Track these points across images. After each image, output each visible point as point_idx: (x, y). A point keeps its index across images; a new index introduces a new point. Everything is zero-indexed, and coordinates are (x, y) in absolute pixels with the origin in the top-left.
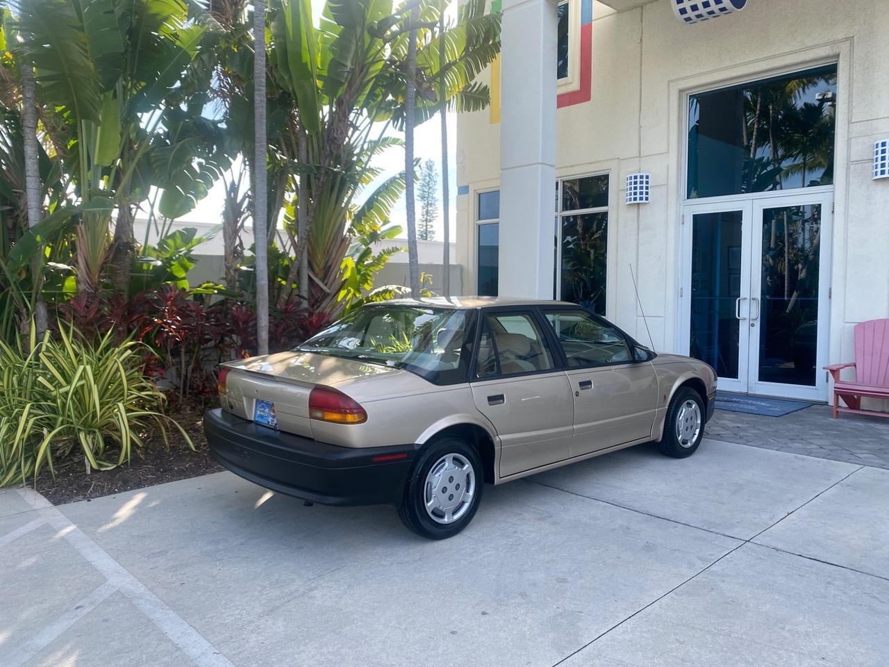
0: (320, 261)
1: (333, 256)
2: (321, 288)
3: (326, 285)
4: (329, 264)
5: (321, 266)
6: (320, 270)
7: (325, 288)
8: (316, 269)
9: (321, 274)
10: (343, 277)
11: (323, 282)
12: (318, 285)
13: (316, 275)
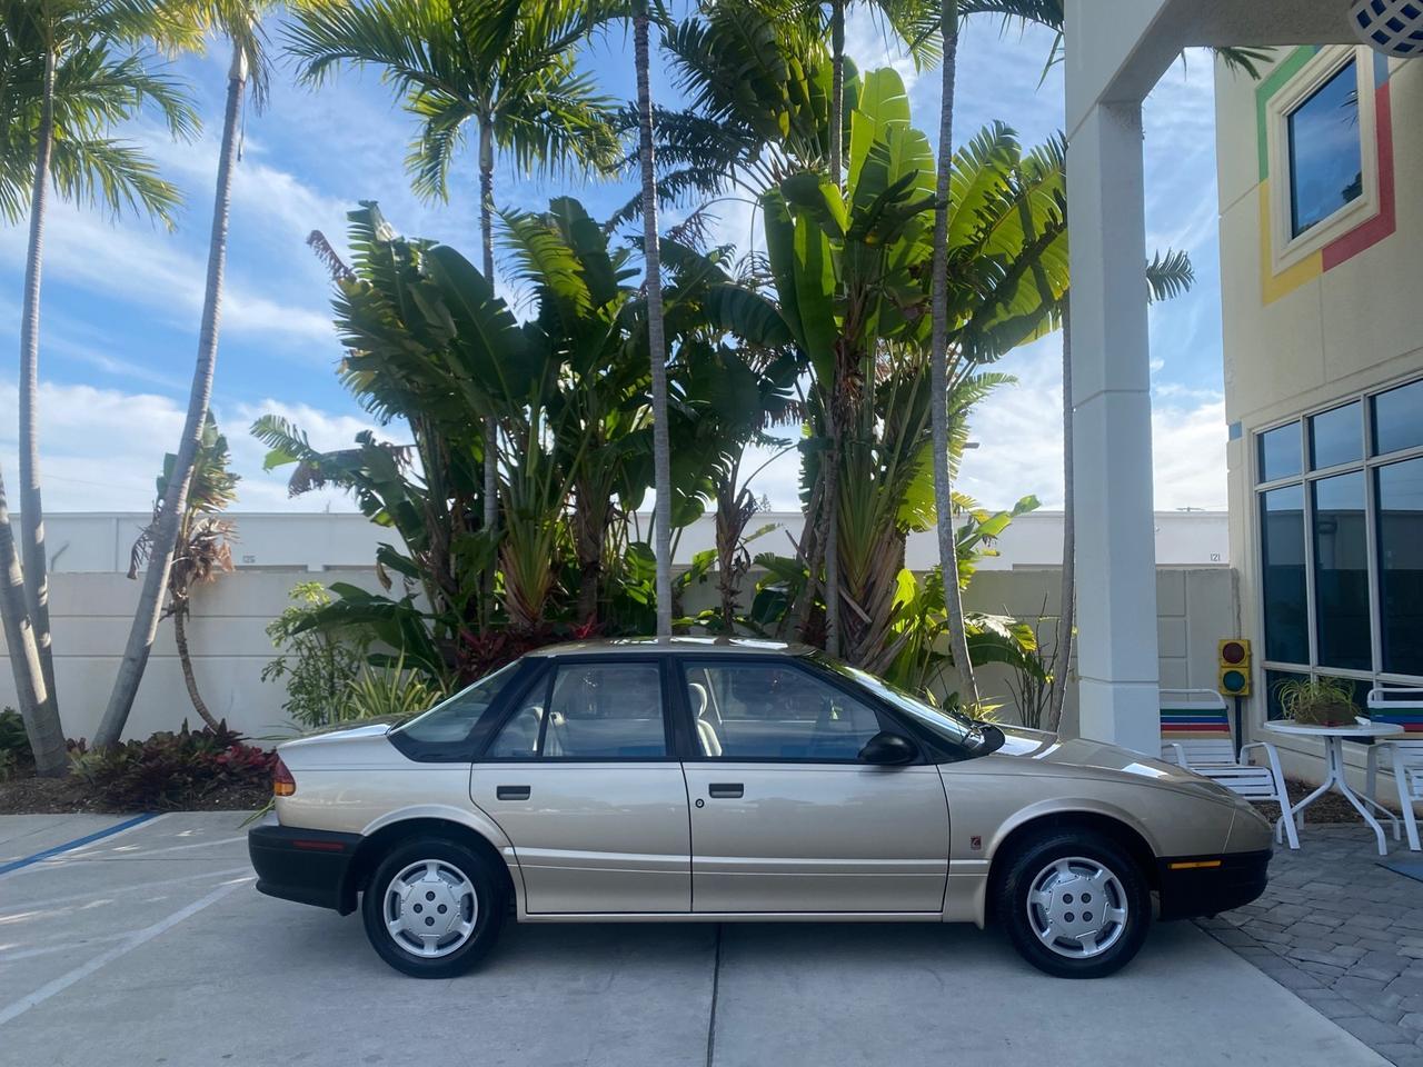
0: (859, 576)
1: (879, 565)
2: (859, 617)
3: (867, 612)
4: (872, 580)
5: (861, 582)
6: (859, 589)
7: (867, 619)
8: (854, 588)
9: (860, 596)
10: (894, 599)
11: (863, 608)
12: (855, 612)
13: (853, 598)
